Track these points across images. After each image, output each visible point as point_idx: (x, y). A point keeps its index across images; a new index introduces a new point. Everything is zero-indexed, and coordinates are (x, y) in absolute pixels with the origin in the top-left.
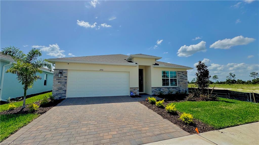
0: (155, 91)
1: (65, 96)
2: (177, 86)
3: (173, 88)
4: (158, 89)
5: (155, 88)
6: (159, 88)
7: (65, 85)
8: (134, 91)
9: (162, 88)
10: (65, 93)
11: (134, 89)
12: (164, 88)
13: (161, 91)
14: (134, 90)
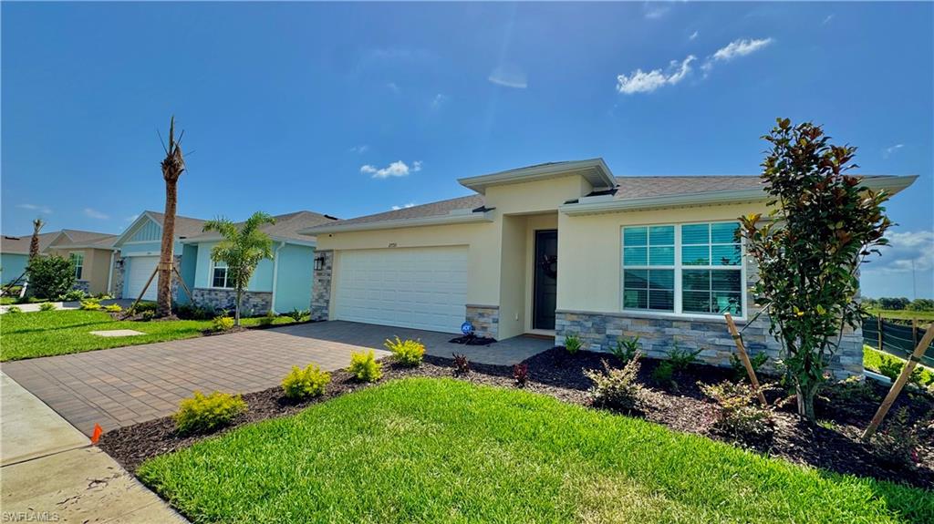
0: (572, 328)
1: (327, 315)
2: (744, 318)
3: (696, 325)
4: (589, 324)
5: (575, 318)
6: (597, 319)
7: (328, 288)
8: (482, 320)
9: (617, 321)
10: (327, 308)
11: (480, 311)
12: (628, 322)
13: (608, 336)
14: (482, 315)
